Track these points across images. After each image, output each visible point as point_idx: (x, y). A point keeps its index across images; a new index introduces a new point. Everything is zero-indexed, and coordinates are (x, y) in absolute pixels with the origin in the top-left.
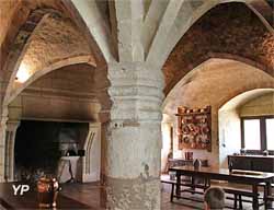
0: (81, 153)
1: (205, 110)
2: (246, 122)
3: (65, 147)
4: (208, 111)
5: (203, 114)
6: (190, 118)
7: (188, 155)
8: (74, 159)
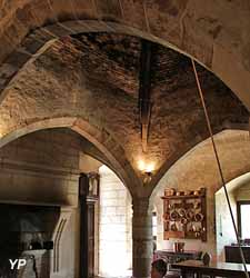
0: (49, 245)
1: (199, 192)
2: (243, 207)
3: (28, 238)
4: (203, 194)
5: (196, 197)
6: (179, 202)
7: (179, 246)
8: (39, 253)
